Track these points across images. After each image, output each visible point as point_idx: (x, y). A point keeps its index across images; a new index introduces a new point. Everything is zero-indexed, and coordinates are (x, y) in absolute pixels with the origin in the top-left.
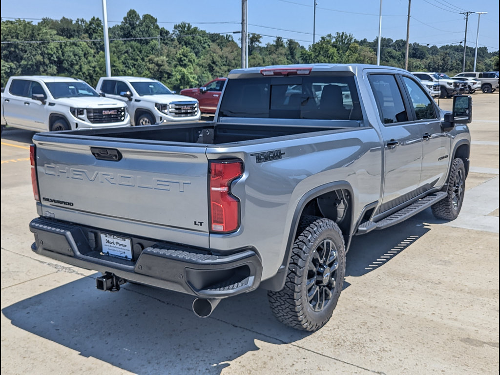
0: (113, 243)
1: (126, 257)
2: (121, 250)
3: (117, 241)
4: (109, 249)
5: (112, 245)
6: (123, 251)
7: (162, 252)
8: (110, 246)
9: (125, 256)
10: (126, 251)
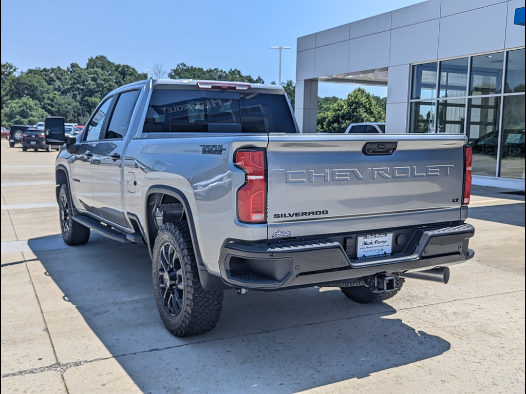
0: (371, 243)
1: (385, 253)
2: (378, 248)
3: (376, 239)
4: (365, 251)
5: (370, 245)
6: (381, 248)
7: (436, 232)
8: (367, 248)
9: (383, 253)
10: (384, 248)
